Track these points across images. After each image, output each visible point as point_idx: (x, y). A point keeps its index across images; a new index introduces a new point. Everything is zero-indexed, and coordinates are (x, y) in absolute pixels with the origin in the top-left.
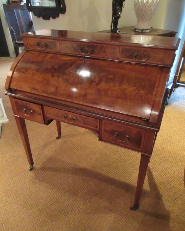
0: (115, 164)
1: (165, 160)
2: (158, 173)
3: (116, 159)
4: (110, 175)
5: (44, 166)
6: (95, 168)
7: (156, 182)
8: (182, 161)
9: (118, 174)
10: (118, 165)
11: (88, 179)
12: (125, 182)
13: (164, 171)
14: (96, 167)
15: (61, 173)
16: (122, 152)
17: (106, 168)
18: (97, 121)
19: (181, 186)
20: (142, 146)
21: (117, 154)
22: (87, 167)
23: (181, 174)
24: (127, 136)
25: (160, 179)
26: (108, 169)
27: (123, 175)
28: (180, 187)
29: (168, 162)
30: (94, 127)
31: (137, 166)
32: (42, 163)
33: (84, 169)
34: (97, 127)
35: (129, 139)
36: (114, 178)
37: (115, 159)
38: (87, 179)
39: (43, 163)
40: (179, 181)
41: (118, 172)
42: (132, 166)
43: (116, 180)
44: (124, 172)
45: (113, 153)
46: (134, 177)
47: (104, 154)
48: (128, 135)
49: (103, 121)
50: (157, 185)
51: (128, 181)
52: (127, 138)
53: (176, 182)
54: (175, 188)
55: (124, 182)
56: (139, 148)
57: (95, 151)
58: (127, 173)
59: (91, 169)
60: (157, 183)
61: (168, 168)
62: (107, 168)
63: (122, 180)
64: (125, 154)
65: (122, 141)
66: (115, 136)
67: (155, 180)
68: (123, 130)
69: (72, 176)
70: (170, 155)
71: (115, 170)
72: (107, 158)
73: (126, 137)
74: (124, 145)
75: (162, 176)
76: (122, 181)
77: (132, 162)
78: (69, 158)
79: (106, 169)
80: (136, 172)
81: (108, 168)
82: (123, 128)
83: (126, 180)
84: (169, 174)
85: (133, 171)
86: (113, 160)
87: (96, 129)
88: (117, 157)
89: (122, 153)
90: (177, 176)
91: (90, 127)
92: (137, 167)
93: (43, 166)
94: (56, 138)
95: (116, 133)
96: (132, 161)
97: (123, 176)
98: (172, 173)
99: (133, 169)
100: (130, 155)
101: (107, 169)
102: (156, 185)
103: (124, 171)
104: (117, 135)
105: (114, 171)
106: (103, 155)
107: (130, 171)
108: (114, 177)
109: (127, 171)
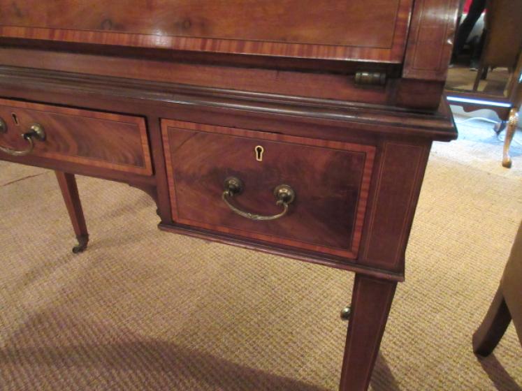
0: (255, 317)
1: (407, 293)
2: (394, 337)
3: (261, 301)
4: (241, 357)
5: (11, 346)
6: (191, 336)
7: (392, 368)
8: (458, 293)
9: (267, 350)
10: (266, 320)
11: (165, 379)
12: (290, 377)
13: (409, 327)
14: (196, 334)
15: (69, 367)
16: (278, 277)
17: (227, 336)
18: (136, 130)
19: (471, 375)
20: (357, 236)
21: (262, 286)
22: (163, 337)
23: (461, 334)
24: (284, 191)
25: (401, 357)
26: (234, 339)
27: (283, 353)
28: (468, 378)
29: (416, 297)
30: (126, 162)
31: (325, 317)
32: (6, 335)
33: (153, 344)
34: (140, 162)
35: (294, 204)
36: (253, 367)
37: (257, 303)
38: (161, 380)
39: (8, 336)
40: (460, 356)
41: (267, 346)
42: (311, 319)
43: (261, 372)
44: (287, 343)
45: (250, 284)
46: (318, 358)
47: (222, 289)
48: (288, 183)
49: (166, 124)
50: (397, 378)
51: (300, 375)
52: (286, 199)
53: (451, 361)
54: (454, 382)
55: (287, 379)
56: (346, 247)
57: (192, 281)
58: (295, 346)
59: (178, 343)
60: (395, 371)
61: (420, 317)
62: (231, 334)
63: (279, 370)
64: (286, 282)
65: (259, 218)
66: (225, 196)
67: (387, 358)
68: (261, 160)
69: (107, 374)
70: (417, 276)
71: (258, 338)
72: (232, 301)
73: (278, 196)
74: (273, 240)
75: (407, 343)
76: (279, 374)
77: (309, 308)
78: (104, 309)
79: (226, 338)
80: (325, 340)
81: (235, 335)
82: (259, 150)
83: (292, 371)
84: (426, 334)
85: (313, 337)
86: (250, 306)
87: (138, 170)
88: (264, 295)
89: (279, 282)
90: (451, 339)
91: (110, 166)
92: (324, 320)
93: (6, 346)
94: (71, 249)
95: (233, 182)
96: (308, 305)
97: (282, 357)
98: (434, 332)
99: (314, 330)
100: (303, 285)
101: (231, 339)
102: (393, 378)
103: (286, 340)
104: (236, 191)
105: (254, 342)
106: (218, 293)
107: (305, 338)
108: (253, 364)
109: (294, 339)
